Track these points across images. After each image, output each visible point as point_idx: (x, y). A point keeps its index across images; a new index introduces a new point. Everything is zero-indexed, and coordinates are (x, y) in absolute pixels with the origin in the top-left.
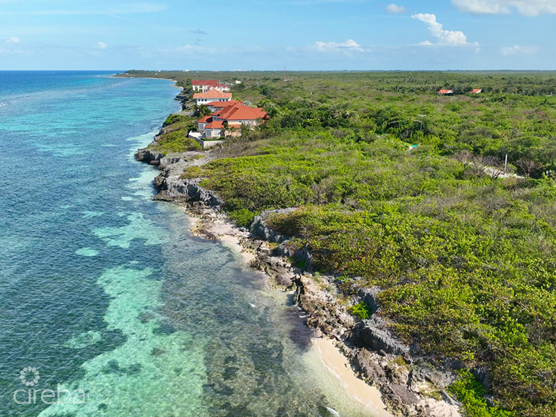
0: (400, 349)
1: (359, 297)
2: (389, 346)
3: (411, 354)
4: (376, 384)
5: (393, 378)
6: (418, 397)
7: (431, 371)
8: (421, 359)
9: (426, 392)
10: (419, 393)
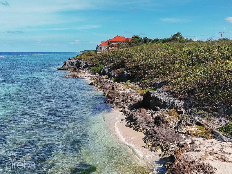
0: (173, 103)
1: (153, 88)
2: (164, 102)
3: (185, 106)
4: (143, 129)
5: (161, 123)
6: (184, 137)
7: (203, 116)
8: (195, 109)
9: (194, 132)
10: (185, 134)
